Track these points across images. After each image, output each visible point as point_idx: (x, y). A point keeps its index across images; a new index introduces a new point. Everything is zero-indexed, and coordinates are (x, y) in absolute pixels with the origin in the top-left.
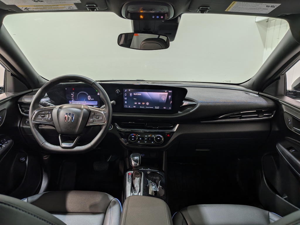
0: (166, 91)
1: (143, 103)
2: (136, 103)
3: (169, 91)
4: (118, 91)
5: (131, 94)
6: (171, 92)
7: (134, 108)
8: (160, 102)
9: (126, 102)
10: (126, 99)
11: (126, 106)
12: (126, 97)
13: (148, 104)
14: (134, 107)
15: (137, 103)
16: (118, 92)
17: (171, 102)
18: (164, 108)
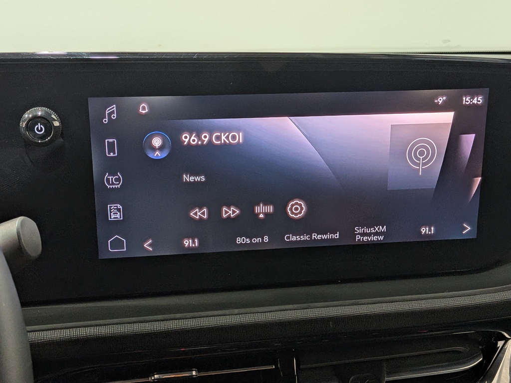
0: (440, 100)
1: (262, 210)
2: (199, 213)
3: (467, 100)
4: (35, 120)
5: (157, 142)
6: (478, 100)
7: (189, 257)
8: (391, 186)
9: (115, 214)
10: (113, 181)
11: (117, 244)
12: (112, 166)
13: (297, 209)
14: (187, 243)
15: (215, 212)
16: (40, 129)
17: (478, 180)
18: (424, 230)
